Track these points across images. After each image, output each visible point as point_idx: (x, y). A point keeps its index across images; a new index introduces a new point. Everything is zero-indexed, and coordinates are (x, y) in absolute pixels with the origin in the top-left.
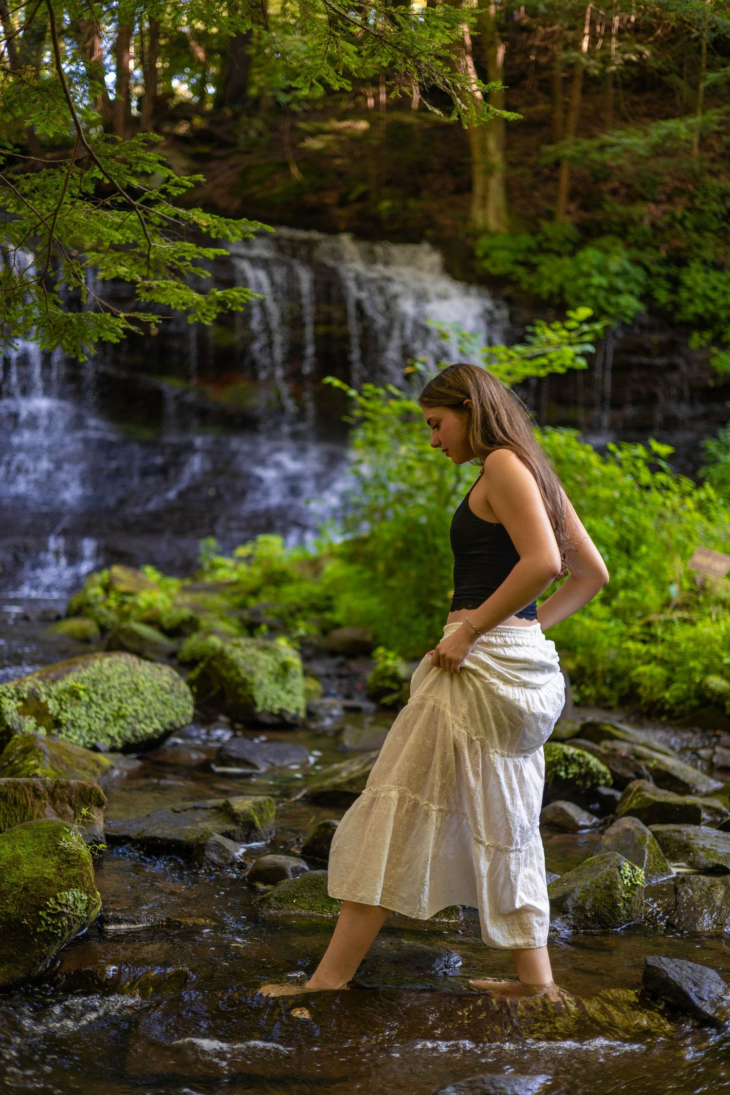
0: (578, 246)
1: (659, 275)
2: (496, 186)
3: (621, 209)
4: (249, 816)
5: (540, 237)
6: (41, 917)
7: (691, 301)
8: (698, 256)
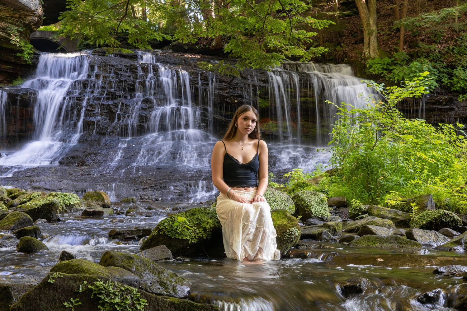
0: (409, 62)
1: (443, 72)
2: (373, 39)
3: (427, 47)
4: (334, 226)
5: (393, 59)
6: (285, 235)
7: (458, 82)
8: (460, 64)
